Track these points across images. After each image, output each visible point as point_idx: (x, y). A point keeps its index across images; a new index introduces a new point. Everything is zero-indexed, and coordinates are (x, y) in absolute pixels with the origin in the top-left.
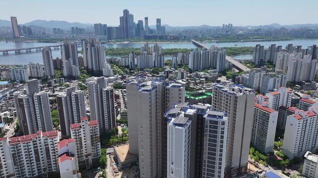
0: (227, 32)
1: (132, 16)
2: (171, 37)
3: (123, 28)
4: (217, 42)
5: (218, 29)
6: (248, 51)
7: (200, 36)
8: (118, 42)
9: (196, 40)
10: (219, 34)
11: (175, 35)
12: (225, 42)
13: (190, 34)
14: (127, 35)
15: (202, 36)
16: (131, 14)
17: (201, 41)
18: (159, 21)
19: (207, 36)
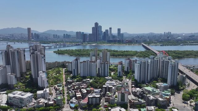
0: (168, 37)
1: (101, 27)
2: (126, 41)
3: (94, 35)
4: (161, 45)
5: (161, 35)
6: (191, 54)
7: (148, 40)
8: (89, 44)
9: (145, 43)
10: (162, 39)
11: (130, 39)
12: (168, 45)
13: (140, 38)
14: (97, 39)
15: (150, 40)
16: (100, 26)
17: (149, 44)
18: (119, 30)
19: (154, 40)
